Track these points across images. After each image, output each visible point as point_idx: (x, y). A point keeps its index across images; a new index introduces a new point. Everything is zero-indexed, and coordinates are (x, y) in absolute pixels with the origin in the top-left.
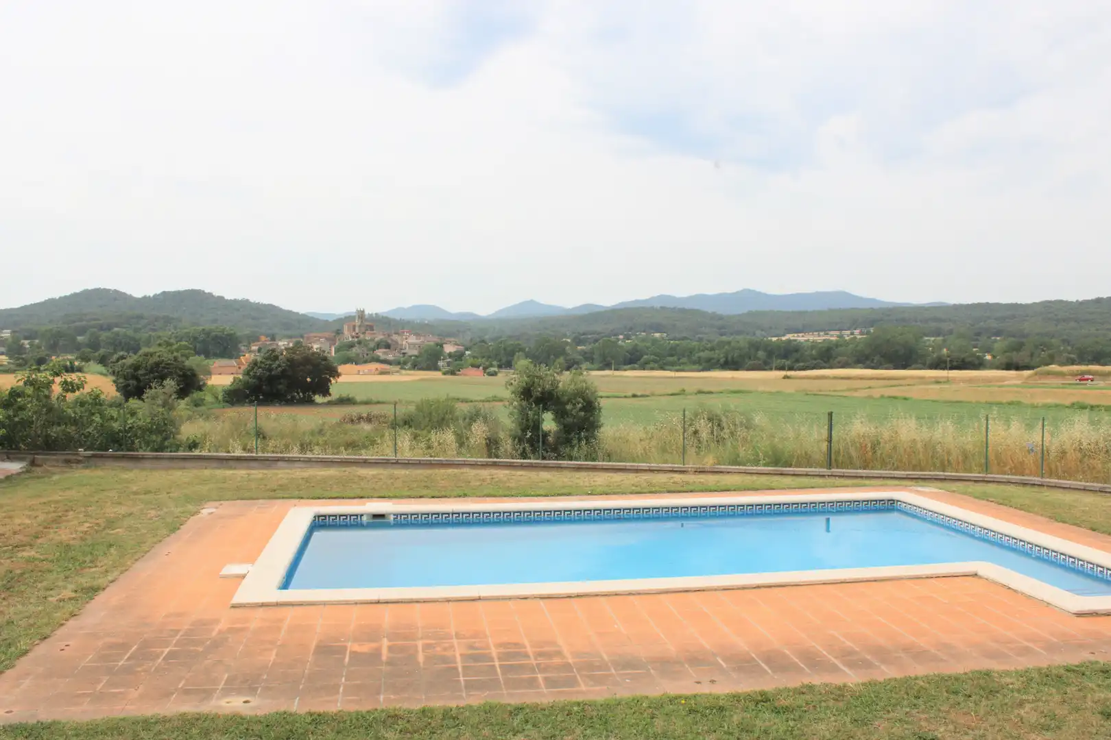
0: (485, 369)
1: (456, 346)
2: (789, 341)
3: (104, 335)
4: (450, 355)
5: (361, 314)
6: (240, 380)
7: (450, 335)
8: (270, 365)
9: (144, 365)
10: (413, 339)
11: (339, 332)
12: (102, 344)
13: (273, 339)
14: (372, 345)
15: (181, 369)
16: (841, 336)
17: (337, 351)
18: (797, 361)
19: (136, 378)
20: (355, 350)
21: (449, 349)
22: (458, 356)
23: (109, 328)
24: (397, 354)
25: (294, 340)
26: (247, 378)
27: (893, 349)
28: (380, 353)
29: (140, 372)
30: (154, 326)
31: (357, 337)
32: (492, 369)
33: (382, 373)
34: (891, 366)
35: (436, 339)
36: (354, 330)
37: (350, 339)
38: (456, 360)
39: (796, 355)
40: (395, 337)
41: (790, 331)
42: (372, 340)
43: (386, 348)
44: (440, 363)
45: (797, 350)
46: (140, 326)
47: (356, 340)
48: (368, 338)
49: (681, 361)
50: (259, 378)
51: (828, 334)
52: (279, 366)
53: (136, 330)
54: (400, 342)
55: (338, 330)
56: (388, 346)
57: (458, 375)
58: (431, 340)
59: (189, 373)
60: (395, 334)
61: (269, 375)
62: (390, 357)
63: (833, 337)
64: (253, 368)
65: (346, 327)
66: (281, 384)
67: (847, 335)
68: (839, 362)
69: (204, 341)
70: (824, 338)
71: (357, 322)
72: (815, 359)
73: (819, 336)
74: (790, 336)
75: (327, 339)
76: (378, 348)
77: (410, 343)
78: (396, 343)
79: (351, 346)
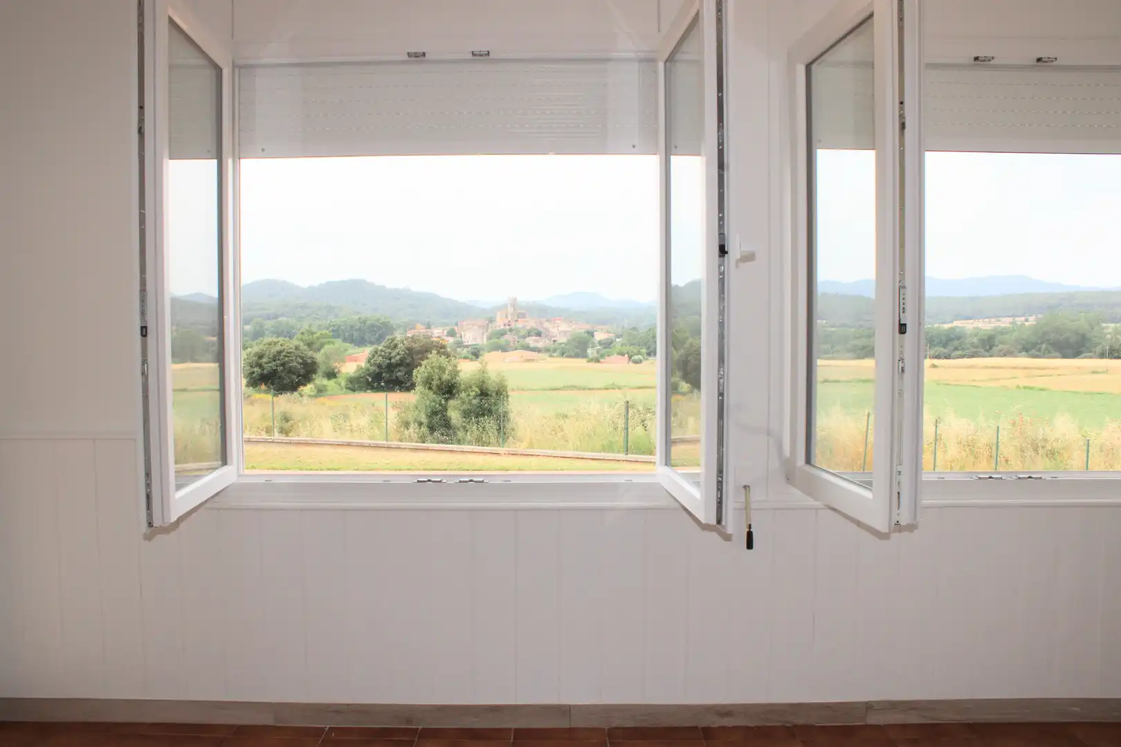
0: (630, 357)
1: (608, 334)
2: (952, 329)
3: (269, 324)
4: (600, 343)
5: (514, 303)
6: (362, 368)
7: (604, 323)
8: (390, 353)
9: (268, 353)
10: (564, 327)
11: (491, 320)
12: (267, 332)
13: (429, 327)
14: (523, 333)
15: (302, 358)
16: (1013, 323)
17: (489, 338)
18: (956, 349)
19: (260, 366)
20: (509, 337)
21: (599, 336)
22: (607, 344)
23: (276, 317)
24: (547, 341)
25: (448, 328)
26: (368, 365)
27: (1063, 337)
28: (531, 341)
29: (264, 360)
30: (317, 315)
31: (509, 325)
32: (636, 357)
33: (528, 360)
34: (1057, 354)
35: (588, 327)
36: (507, 317)
37: (502, 327)
38: (606, 348)
39: (956, 343)
40: (547, 325)
41: (958, 317)
42: (524, 327)
43: (537, 336)
44: (589, 351)
45: (959, 338)
46: (303, 315)
47: (508, 328)
48: (519, 325)
49: (834, 349)
50: (379, 366)
51: (999, 321)
52: (398, 354)
53: (300, 319)
54: (551, 329)
55: (491, 318)
56: (539, 334)
57: (602, 363)
58: (580, 328)
59: (309, 361)
60: (547, 321)
61: (388, 364)
62: (540, 345)
63: (1005, 323)
64: (374, 356)
65: (499, 314)
66: (399, 371)
67: (1019, 320)
68: (1001, 351)
69: (359, 329)
70: (996, 325)
71: (510, 310)
72: (977, 347)
73: (990, 322)
74: (956, 324)
75: (479, 327)
76: (529, 336)
77: (561, 332)
78: (548, 330)
79: (503, 333)
